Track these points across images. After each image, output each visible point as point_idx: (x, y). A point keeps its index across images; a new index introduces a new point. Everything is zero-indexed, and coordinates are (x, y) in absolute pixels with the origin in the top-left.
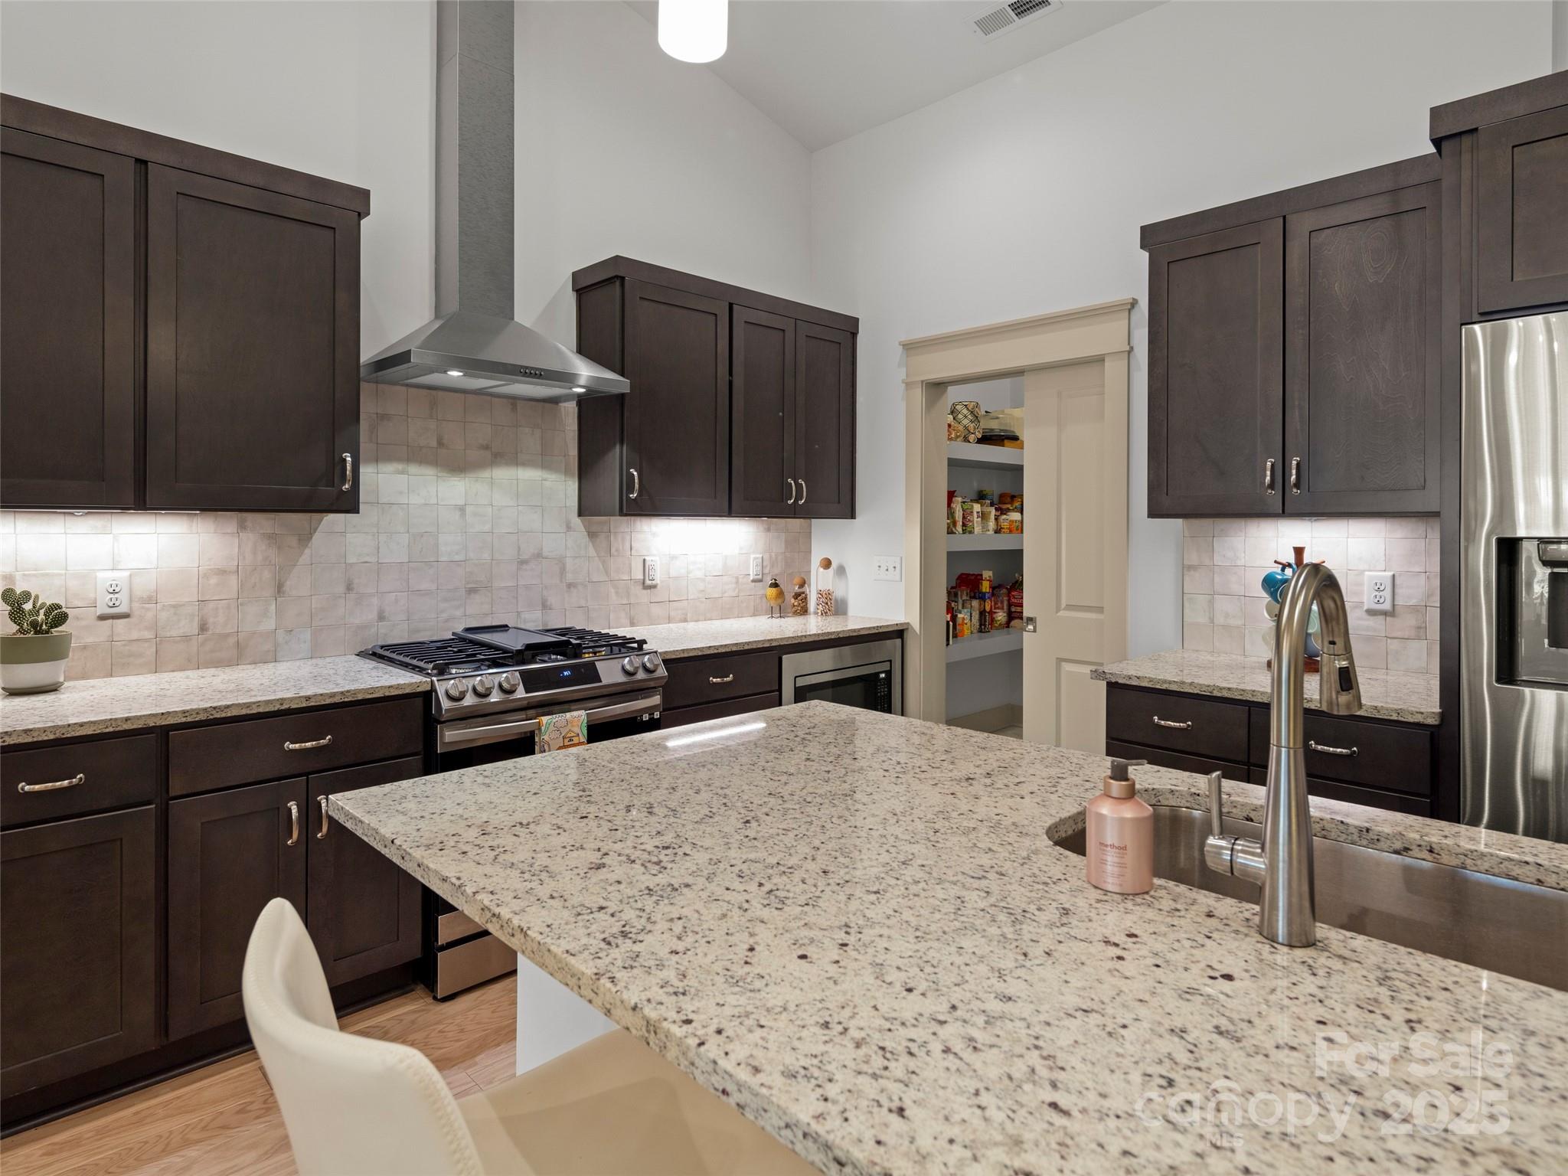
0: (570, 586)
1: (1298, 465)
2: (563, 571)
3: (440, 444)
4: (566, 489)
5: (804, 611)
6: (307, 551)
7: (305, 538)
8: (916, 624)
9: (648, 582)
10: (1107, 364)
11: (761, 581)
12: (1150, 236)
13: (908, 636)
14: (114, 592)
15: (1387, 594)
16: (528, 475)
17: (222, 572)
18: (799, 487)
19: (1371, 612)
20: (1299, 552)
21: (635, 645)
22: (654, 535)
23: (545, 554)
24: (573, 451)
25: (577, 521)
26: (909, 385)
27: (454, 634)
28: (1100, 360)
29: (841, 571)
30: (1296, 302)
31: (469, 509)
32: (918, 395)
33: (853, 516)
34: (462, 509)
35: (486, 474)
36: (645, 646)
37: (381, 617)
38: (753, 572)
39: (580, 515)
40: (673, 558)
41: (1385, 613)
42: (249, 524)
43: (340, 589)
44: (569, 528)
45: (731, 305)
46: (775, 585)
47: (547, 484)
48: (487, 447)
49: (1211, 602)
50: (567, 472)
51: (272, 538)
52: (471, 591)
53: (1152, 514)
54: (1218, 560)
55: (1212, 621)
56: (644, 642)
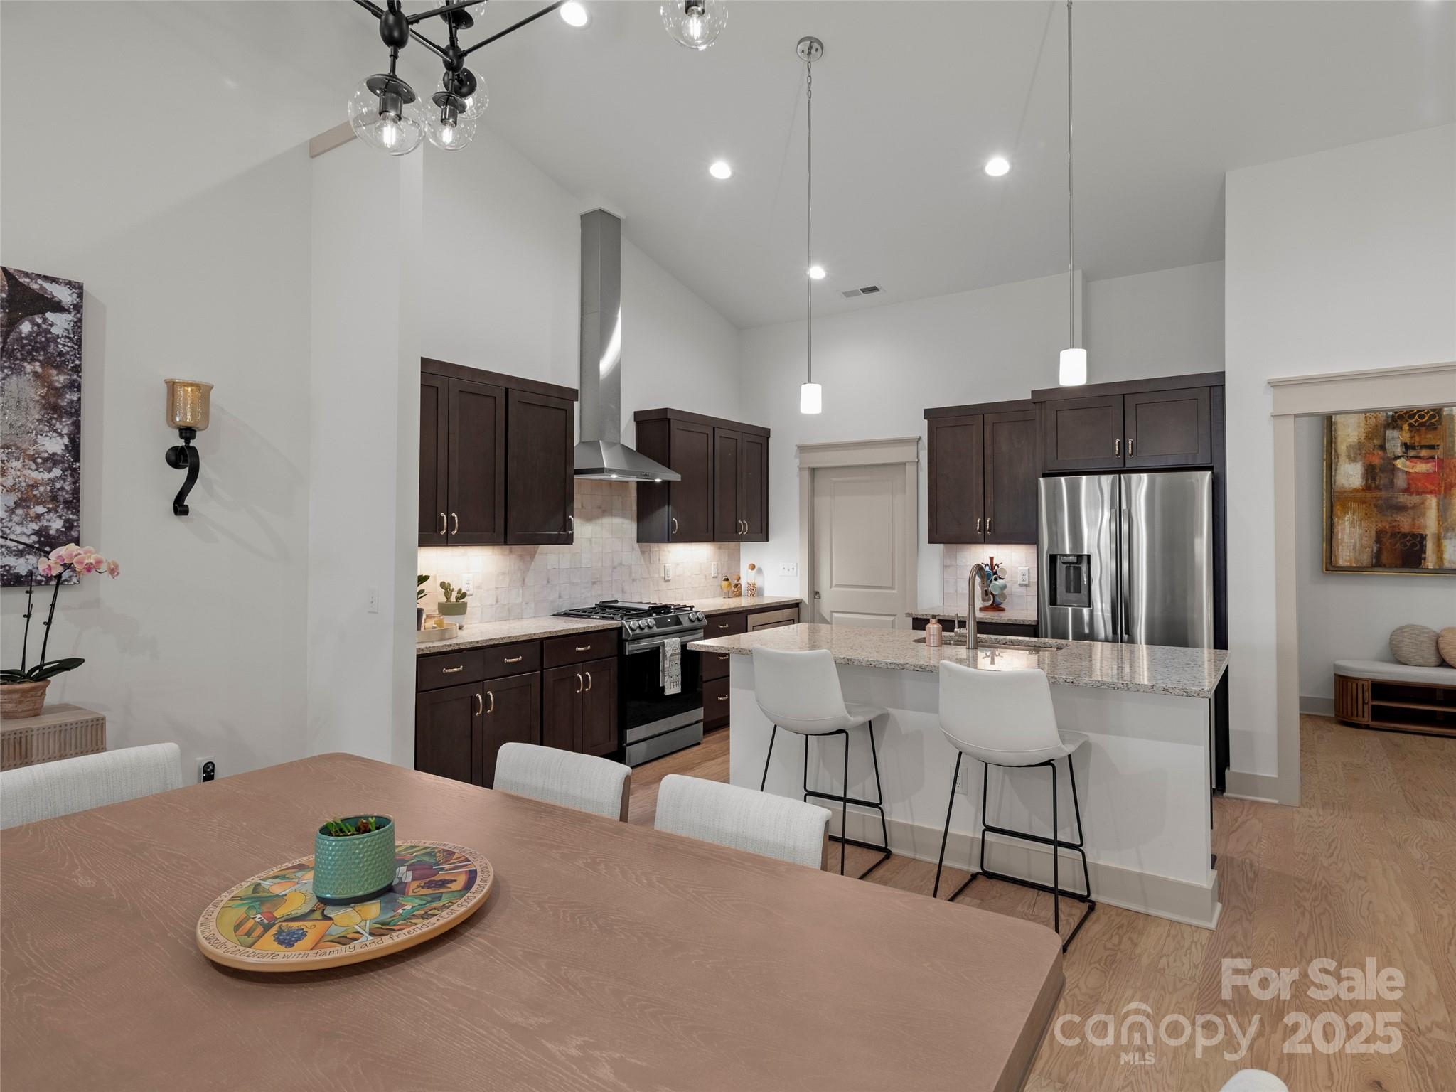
0: (634, 580)
1: (990, 521)
2: (631, 572)
3: (582, 506)
4: (631, 527)
5: (740, 595)
6: (533, 563)
7: (532, 556)
8: (806, 599)
9: (667, 578)
10: (907, 467)
11: (716, 577)
12: (929, 414)
13: (802, 606)
14: (468, 584)
15: (1027, 577)
16: (617, 521)
17: (504, 574)
18: (744, 524)
19: (1021, 585)
20: (992, 559)
21: (689, 609)
22: (669, 552)
23: (624, 563)
24: (635, 508)
25: (636, 545)
26: (801, 469)
27: (596, 605)
28: (905, 464)
29: (760, 571)
30: (988, 452)
31: (594, 540)
32: (807, 474)
33: (767, 540)
34: (590, 540)
35: (600, 521)
36: (694, 609)
37: (560, 597)
38: (713, 572)
39: (638, 542)
40: (678, 565)
41: (1026, 585)
42: (513, 550)
43: (545, 582)
44: (633, 549)
45: (714, 428)
46: (727, 580)
47: (624, 526)
48: (600, 508)
49: (956, 583)
50: (632, 519)
51: (521, 556)
52: (594, 583)
53: (930, 542)
54: (959, 563)
55: (956, 591)
56: (693, 607)
